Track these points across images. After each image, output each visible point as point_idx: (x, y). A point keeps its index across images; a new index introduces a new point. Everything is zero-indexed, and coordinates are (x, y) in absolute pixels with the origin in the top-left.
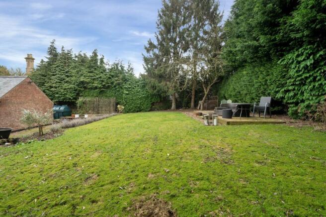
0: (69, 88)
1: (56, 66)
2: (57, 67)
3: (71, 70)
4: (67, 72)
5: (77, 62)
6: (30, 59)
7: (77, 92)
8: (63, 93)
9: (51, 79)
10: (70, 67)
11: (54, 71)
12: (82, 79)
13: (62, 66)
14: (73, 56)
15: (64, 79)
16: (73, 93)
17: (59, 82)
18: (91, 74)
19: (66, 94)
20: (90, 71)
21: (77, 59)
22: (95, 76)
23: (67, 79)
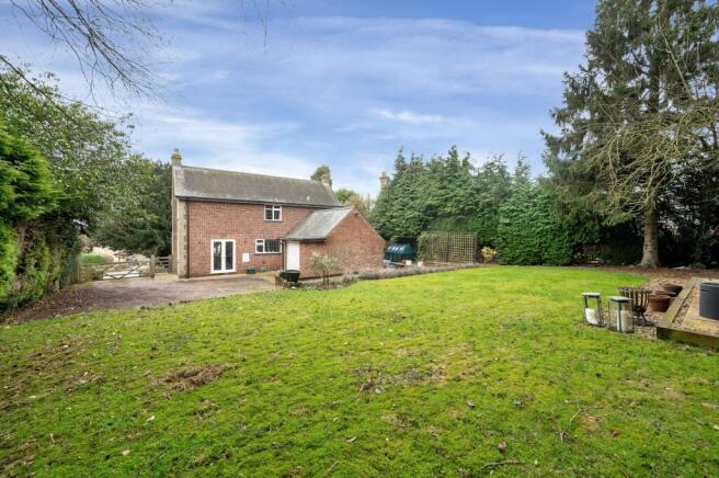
0: (412, 218)
1: (399, 185)
2: (402, 186)
3: (418, 188)
4: (412, 193)
5: (427, 173)
6: (384, 178)
7: (423, 223)
8: (405, 226)
9: (393, 205)
10: (417, 183)
11: (397, 193)
12: (429, 201)
13: (407, 183)
18: (443, 192)
19: (409, 227)
21: (429, 169)
22: (448, 194)
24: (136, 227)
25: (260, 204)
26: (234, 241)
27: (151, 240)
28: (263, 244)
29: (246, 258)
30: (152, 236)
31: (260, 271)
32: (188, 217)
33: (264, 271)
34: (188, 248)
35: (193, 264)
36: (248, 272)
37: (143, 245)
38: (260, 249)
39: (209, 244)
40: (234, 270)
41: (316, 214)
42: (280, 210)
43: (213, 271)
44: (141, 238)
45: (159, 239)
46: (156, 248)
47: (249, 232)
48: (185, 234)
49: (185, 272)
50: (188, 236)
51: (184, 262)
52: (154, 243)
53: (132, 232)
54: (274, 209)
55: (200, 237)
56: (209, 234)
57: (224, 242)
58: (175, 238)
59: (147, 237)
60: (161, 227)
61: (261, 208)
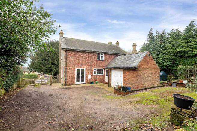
0: (166, 58)
1: (154, 44)
2: (156, 45)
3: (167, 45)
4: (163, 47)
5: (170, 38)
6: (134, 46)
7: (173, 61)
8: (162, 62)
9: (152, 53)
10: (166, 43)
11: (153, 48)
12: (179, 49)
13: (159, 43)
14: (166, 35)
15: (161, 52)
16: (170, 62)
17: (158, 55)
18: (190, 44)
19: (163, 63)
20: (187, 41)
21: (169, 36)
22: (194, 44)
23: (164, 52)
24: (46, 64)
25: (95, 53)
26: (85, 69)
27: (51, 69)
28: (97, 70)
29: (90, 77)
30: (51, 67)
31: (95, 83)
32: (66, 58)
33: (97, 83)
34: (66, 72)
35: (68, 79)
36: (91, 83)
37: (48, 70)
38: (95, 72)
39: (75, 70)
40: (84, 82)
41: (118, 57)
42: (103, 55)
43: (76, 83)
44: (48, 68)
45: (54, 69)
46: (53, 72)
47: (91, 65)
48: (65, 65)
49: (64, 83)
50: (66, 66)
51: (64, 78)
52: (52, 70)
53: (45, 66)
54: (101, 55)
55: (71, 67)
56: (75, 65)
57: (81, 69)
58: (60, 68)
59: (49, 68)
60: (54, 64)
61: (96, 54)
